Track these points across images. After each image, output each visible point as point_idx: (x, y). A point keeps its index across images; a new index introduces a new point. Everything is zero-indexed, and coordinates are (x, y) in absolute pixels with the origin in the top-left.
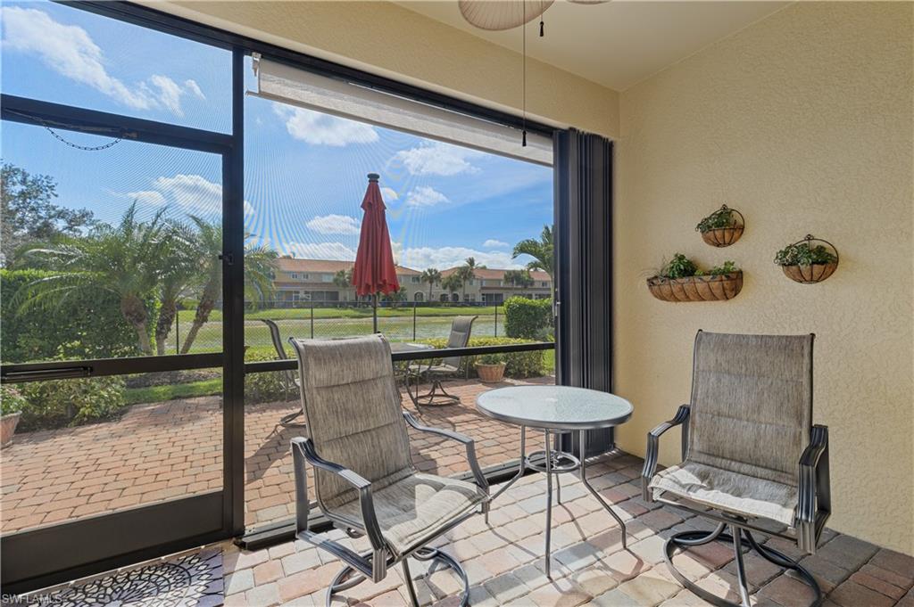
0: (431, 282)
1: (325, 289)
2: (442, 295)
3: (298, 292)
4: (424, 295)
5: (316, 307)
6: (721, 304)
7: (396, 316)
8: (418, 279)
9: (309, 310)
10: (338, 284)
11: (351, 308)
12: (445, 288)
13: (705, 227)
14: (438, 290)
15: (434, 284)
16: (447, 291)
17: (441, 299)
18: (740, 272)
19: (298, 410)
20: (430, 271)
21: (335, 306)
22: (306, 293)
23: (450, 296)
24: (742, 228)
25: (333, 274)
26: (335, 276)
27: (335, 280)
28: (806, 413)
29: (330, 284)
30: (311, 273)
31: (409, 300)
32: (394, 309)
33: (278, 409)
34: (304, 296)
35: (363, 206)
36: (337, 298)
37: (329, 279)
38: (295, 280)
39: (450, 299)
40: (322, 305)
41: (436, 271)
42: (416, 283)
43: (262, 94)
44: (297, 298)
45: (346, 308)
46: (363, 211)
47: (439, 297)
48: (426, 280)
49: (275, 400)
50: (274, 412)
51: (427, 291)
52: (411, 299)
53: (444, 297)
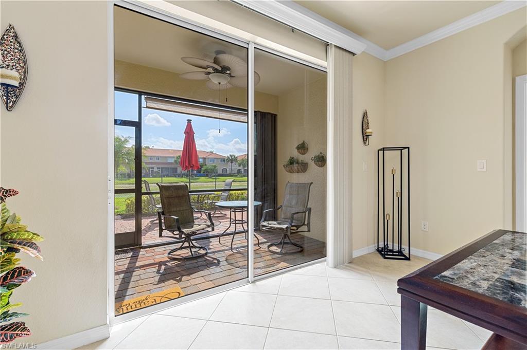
0: (232, 163)
1: (169, 166)
2: (238, 170)
3: (153, 168)
4: (228, 170)
5: (164, 177)
6: (303, 174)
7: (211, 182)
8: (224, 161)
9: (161, 179)
10: (177, 163)
11: (184, 177)
12: (240, 166)
13: (298, 148)
14: (236, 167)
15: (234, 163)
16: (241, 168)
17: (238, 172)
18: (307, 163)
19: (155, 219)
20: (231, 156)
21: (175, 176)
22: (158, 168)
23: (243, 170)
24: (308, 149)
25: (174, 157)
26: (175, 159)
27: (175, 161)
28: (306, 204)
29: (172, 163)
30: (161, 157)
31: (219, 173)
32: (210, 178)
33: (147, 219)
34: (157, 170)
35: (184, 133)
36: (176, 172)
37: (172, 161)
38: (151, 161)
39: (243, 172)
40: (167, 176)
41: (235, 157)
42: (223, 163)
43: (147, 107)
44: (152, 171)
45: (182, 177)
46: (185, 135)
47: (237, 171)
48: (228, 161)
49: (146, 216)
50: (146, 220)
51: (229, 167)
52: (220, 172)
53: (239, 171)
